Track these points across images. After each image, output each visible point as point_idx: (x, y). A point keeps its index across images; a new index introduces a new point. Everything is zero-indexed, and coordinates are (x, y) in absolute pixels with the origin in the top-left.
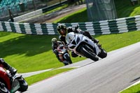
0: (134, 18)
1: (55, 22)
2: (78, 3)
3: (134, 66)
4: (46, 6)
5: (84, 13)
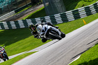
0: (78, 10)
1: (24, 19)
2: (38, 3)
4: (17, 8)
5: (43, 10)
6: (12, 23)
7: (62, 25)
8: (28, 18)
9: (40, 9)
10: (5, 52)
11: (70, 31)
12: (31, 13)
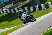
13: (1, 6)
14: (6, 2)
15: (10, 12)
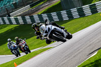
1: (40, 14)
3: (91, 42)
4: (32, 2)
6: (27, 17)
7: (79, 19)
8: (44, 13)
9: (56, 4)
10: (26, 45)
11: (87, 26)
12: (47, 8)
13: (7, 11)
14: (16, 3)
15: (24, 22)
